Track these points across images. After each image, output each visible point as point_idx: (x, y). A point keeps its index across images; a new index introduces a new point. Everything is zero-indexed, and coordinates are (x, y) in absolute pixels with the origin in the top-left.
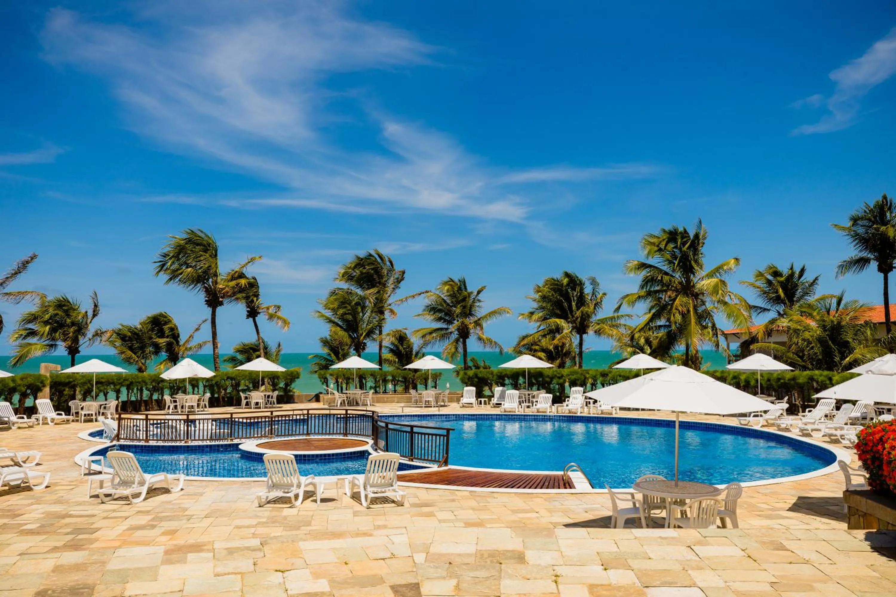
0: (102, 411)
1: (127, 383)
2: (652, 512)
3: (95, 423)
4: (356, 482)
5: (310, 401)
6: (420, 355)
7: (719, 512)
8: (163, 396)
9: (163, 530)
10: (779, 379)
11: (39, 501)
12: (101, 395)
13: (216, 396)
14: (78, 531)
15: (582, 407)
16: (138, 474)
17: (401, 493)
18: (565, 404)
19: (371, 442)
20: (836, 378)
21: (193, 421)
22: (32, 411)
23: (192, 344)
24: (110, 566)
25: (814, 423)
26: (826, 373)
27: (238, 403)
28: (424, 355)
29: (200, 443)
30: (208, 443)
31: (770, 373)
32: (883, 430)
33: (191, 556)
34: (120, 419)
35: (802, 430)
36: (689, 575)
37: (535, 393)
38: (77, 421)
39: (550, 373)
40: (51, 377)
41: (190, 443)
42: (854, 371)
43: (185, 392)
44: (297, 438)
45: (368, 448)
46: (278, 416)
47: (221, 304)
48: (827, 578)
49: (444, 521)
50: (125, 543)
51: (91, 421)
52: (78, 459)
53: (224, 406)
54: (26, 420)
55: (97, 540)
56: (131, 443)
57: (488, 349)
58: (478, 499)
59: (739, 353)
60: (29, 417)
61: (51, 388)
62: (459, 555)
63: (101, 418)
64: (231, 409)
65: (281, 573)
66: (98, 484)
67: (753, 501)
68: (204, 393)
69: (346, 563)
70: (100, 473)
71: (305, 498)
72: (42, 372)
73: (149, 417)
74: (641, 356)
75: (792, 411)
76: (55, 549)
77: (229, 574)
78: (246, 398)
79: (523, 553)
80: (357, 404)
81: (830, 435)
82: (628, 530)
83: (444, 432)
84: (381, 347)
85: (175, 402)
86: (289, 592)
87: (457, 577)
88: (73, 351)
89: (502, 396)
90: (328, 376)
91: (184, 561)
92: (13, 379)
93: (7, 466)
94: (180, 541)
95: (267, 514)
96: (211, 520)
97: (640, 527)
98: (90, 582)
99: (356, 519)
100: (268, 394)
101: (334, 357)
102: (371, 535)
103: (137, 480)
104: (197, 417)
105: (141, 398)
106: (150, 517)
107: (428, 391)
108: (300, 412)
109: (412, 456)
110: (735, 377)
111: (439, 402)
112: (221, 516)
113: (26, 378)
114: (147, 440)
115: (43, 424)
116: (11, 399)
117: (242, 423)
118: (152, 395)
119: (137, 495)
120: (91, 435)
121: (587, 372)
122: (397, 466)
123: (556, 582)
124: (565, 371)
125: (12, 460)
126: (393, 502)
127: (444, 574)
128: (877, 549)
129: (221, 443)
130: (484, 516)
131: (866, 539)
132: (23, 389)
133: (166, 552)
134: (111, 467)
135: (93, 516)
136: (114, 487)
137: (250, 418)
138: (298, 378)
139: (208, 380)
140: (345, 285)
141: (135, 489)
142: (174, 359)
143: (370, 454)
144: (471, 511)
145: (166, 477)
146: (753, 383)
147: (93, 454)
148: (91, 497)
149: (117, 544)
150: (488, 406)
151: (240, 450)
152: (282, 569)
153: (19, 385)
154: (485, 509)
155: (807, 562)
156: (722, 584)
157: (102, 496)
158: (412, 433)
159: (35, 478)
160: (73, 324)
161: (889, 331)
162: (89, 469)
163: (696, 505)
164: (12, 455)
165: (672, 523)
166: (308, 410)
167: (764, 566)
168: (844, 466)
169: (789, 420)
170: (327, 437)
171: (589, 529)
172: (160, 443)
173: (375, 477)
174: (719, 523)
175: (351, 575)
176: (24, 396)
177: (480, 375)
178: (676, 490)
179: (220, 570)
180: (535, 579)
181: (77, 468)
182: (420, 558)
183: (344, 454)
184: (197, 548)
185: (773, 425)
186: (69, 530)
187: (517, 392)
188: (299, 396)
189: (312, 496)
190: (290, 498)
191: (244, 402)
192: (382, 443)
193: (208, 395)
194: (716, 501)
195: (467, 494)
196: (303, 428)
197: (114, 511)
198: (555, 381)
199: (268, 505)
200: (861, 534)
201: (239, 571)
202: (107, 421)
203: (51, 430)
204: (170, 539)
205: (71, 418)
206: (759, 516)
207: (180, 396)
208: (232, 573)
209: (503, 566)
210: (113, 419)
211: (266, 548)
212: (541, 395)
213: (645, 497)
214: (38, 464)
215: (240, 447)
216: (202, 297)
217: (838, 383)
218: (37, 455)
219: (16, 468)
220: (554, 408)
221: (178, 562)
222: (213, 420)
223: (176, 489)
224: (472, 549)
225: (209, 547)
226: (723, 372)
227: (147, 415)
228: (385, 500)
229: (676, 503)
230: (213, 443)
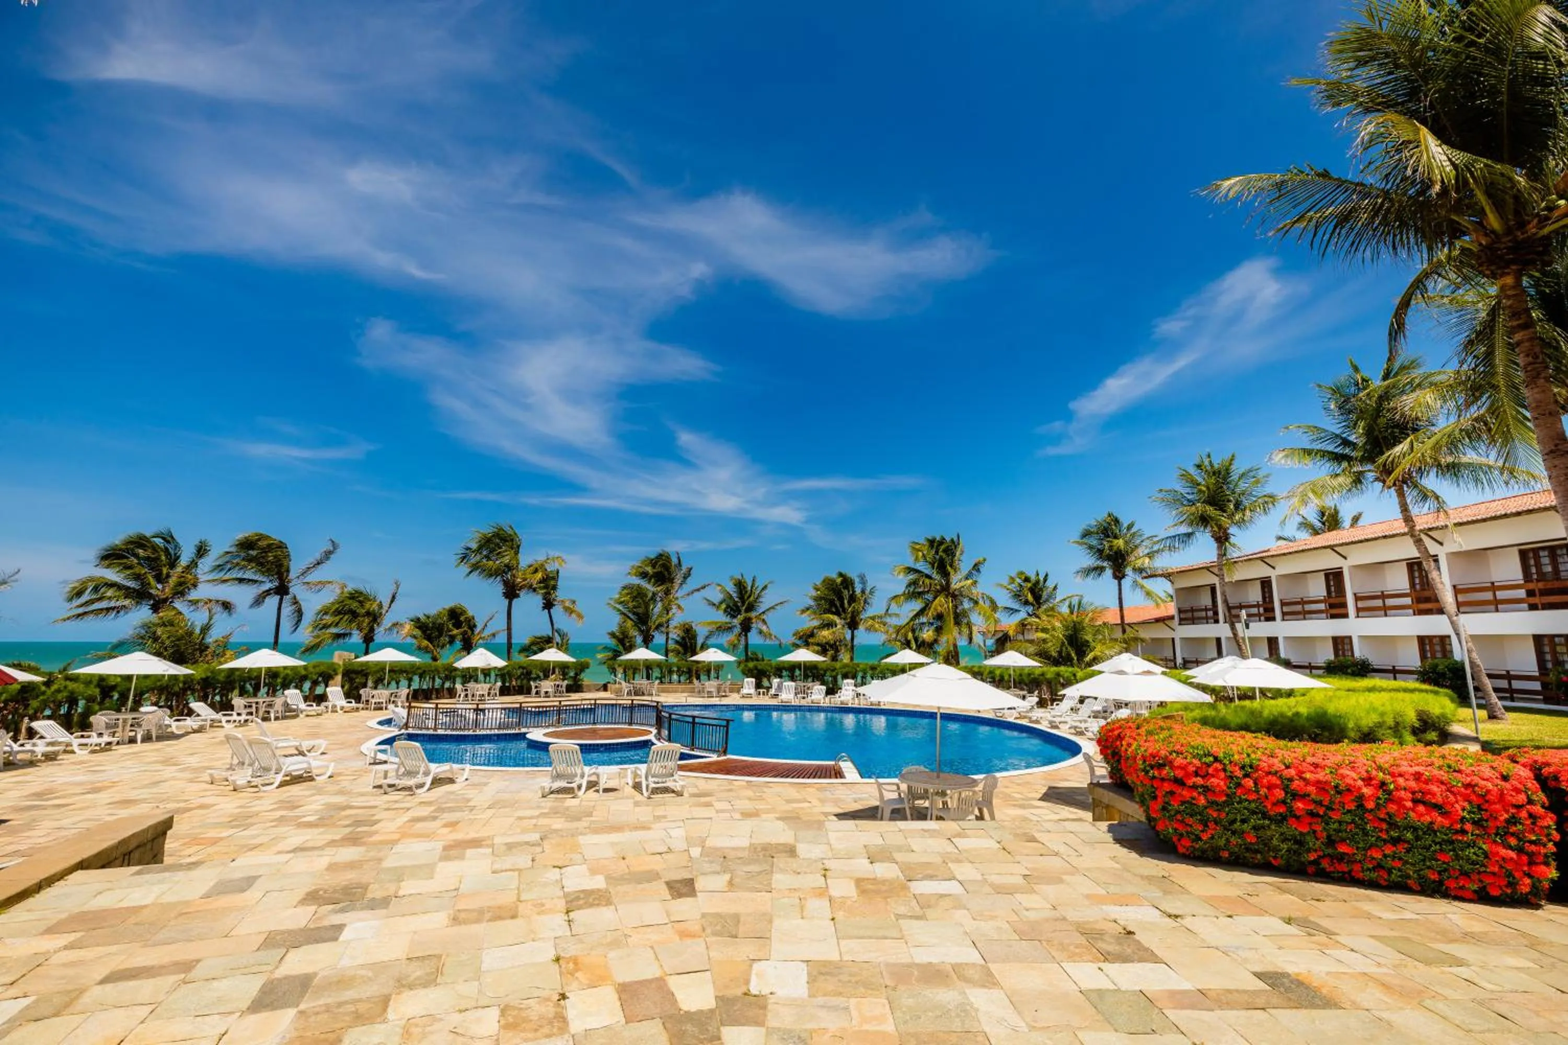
0: (392, 699)
1: (420, 671)
2: (916, 802)
3: (384, 711)
4: (639, 772)
5: (598, 690)
6: (704, 647)
7: (977, 803)
8: (454, 684)
9: (444, 821)
10: (1029, 675)
11: (320, 791)
12: (393, 684)
13: (507, 684)
14: (358, 823)
15: (853, 699)
16: (422, 764)
17: (682, 783)
18: (837, 695)
19: (654, 731)
20: (1080, 674)
21: (483, 710)
22: (322, 699)
23: (486, 633)
24: (386, 864)
25: (1061, 716)
26: (1070, 669)
27: (528, 692)
28: (708, 648)
29: (488, 732)
30: (496, 732)
31: (1022, 668)
32: (1120, 727)
33: (469, 852)
34: (410, 707)
35: (1051, 722)
36: (949, 869)
37: (810, 685)
38: (367, 709)
39: (824, 666)
40: (344, 665)
41: (478, 732)
42: (1096, 668)
43: (476, 681)
44: (584, 727)
45: (651, 737)
46: (566, 706)
47: (518, 596)
48: (1075, 870)
49: (723, 811)
50: (404, 835)
51: (381, 709)
52: (364, 748)
53: (514, 695)
54: (315, 707)
55: (376, 832)
56: (420, 732)
57: (768, 642)
58: (754, 788)
59: (993, 649)
60: (318, 705)
61: (343, 676)
62: (734, 849)
63: (391, 706)
64: (520, 698)
65: (558, 870)
66: (382, 775)
67: (1007, 791)
68: (496, 682)
69: (624, 859)
70: (385, 762)
71: (588, 788)
72: (336, 659)
73: (439, 706)
74: (907, 651)
75: (1042, 704)
76: (332, 843)
77: (506, 871)
78: (536, 687)
79: (795, 847)
80: (643, 694)
81: (1075, 728)
82: (892, 823)
83: (724, 723)
84: (667, 639)
85: (466, 690)
86: (565, 889)
87: (732, 872)
88: (368, 639)
89: (780, 687)
90: (616, 666)
91: (462, 857)
92: (305, 668)
93: (292, 755)
94: (459, 836)
95: (549, 804)
96: (493, 811)
97: (905, 819)
98: (364, 880)
99: (637, 809)
100: (557, 683)
101: (621, 648)
102: (649, 829)
103: (422, 770)
104: (487, 706)
105: (433, 686)
106: (433, 808)
107: (711, 682)
108: (588, 702)
109: (692, 746)
110: (991, 672)
111: (719, 691)
112: (505, 807)
113: (318, 666)
114: (435, 729)
115: (332, 712)
116: (302, 686)
117: (531, 711)
118: (443, 683)
119: (421, 786)
120: (380, 723)
121: (858, 665)
122: (678, 755)
123: (825, 876)
124: (838, 665)
125: (297, 749)
126: (673, 792)
127: (718, 868)
128: (1119, 841)
129: (509, 732)
130: (760, 806)
131: (1109, 831)
132: (315, 677)
133: (446, 848)
134: (397, 755)
135: (375, 807)
136: (398, 777)
137: (539, 707)
138: (588, 668)
139: (500, 669)
140: (636, 581)
141: (419, 779)
142: (468, 647)
143: (653, 744)
144: (747, 802)
145: (451, 767)
146: (1006, 678)
147: (380, 743)
148: (375, 787)
149: (396, 836)
150: (766, 697)
151: (528, 739)
152: (560, 864)
153: (311, 673)
154: (761, 799)
155: (1057, 854)
156: (979, 877)
157: (385, 787)
158: (694, 723)
159: (318, 768)
160: (368, 614)
161: (1124, 631)
162: (375, 758)
163: (956, 796)
164: (298, 744)
165: (935, 813)
166: (595, 700)
167: (1018, 858)
168: (1088, 758)
169: (1039, 713)
170: (613, 726)
171: (857, 822)
172: (449, 732)
173: (656, 767)
174: (977, 812)
175: (627, 871)
176: (315, 683)
177: (759, 667)
178: (937, 781)
179: (497, 866)
180: (805, 873)
181: (363, 757)
182: (696, 852)
183: (628, 743)
184: (476, 843)
185: (1025, 717)
186: (347, 822)
187: (793, 684)
188: (588, 686)
189: (595, 786)
190: (573, 788)
191: (534, 691)
192: (665, 733)
193: (499, 684)
194: (974, 792)
195: (744, 783)
196: (589, 717)
197: (396, 802)
198: (828, 673)
199: (552, 796)
200: (1104, 825)
201: (517, 867)
202: (396, 710)
203: (340, 717)
204: (451, 832)
205: (361, 705)
206: (1014, 805)
207: (471, 685)
208: (510, 870)
209: (775, 860)
210: (403, 707)
211: (545, 843)
212: (815, 687)
213: (909, 788)
214: (323, 753)
215: (528, 736)
216: (500, 588)
217: (1082, 680)
218: (322, 744)
219: (300, 758)
220: (827, 699)
221: (456, 858)
222: (502, 709)
223: (460, 779)
224: (744, 843)
225: (489, 842)
226: (980, 667)
227: (437, 704)
228: (666, 790)
229: (937, 793)
230: (501, 732)
